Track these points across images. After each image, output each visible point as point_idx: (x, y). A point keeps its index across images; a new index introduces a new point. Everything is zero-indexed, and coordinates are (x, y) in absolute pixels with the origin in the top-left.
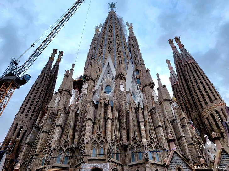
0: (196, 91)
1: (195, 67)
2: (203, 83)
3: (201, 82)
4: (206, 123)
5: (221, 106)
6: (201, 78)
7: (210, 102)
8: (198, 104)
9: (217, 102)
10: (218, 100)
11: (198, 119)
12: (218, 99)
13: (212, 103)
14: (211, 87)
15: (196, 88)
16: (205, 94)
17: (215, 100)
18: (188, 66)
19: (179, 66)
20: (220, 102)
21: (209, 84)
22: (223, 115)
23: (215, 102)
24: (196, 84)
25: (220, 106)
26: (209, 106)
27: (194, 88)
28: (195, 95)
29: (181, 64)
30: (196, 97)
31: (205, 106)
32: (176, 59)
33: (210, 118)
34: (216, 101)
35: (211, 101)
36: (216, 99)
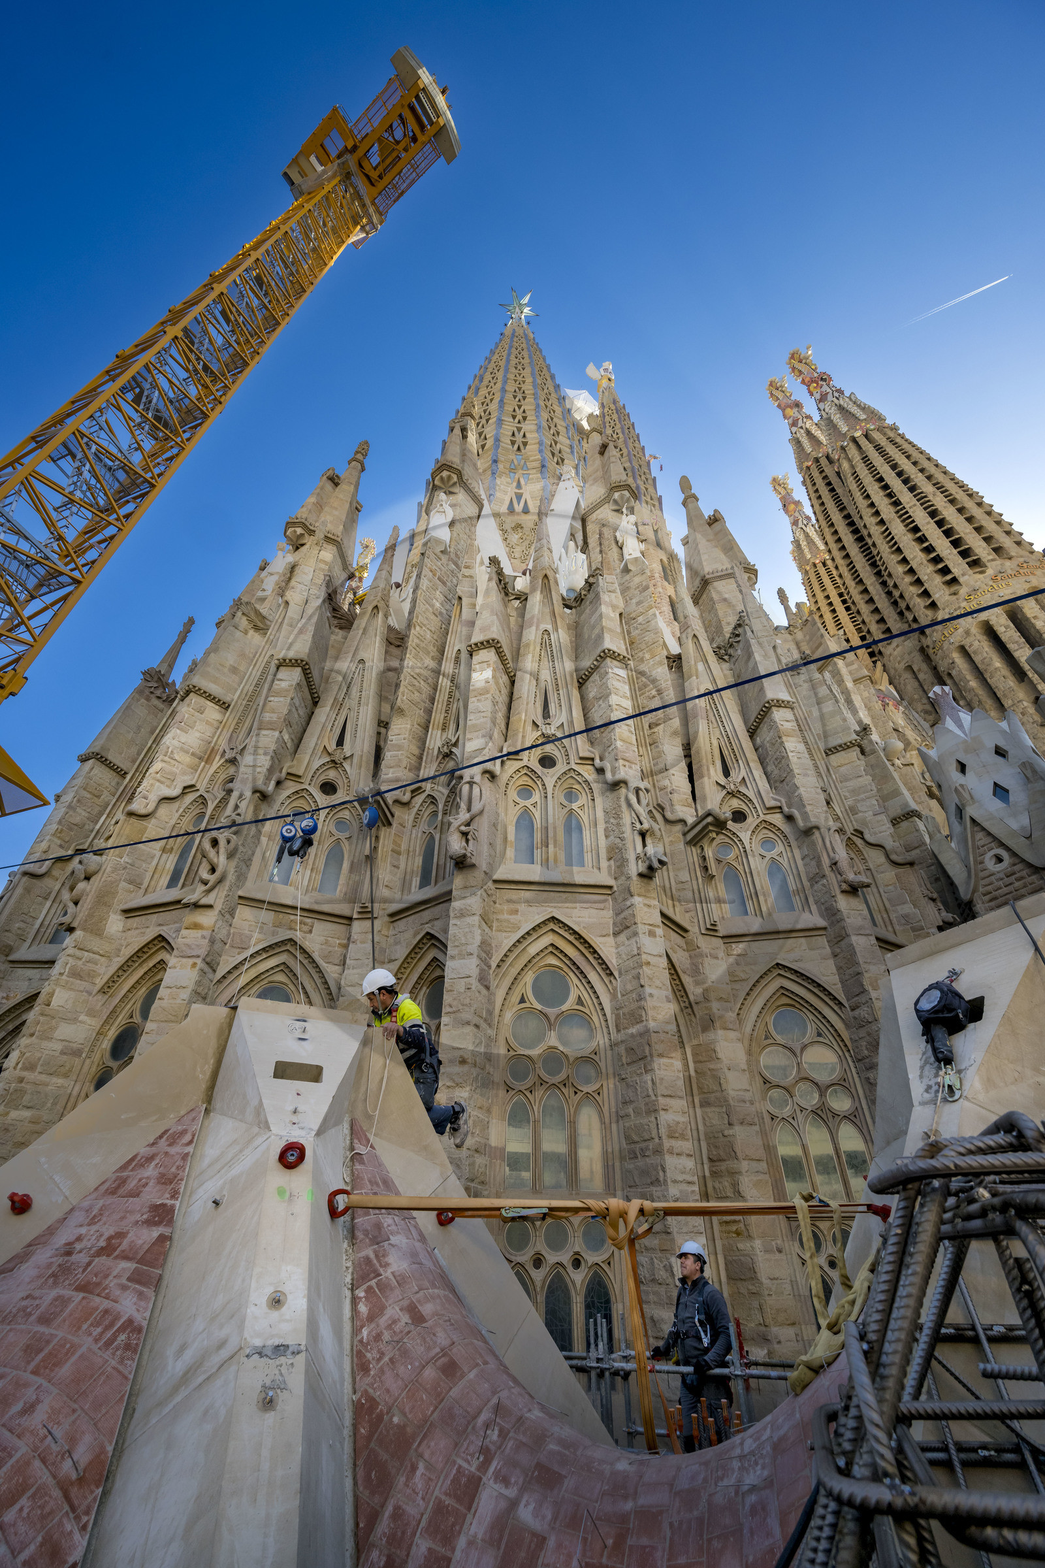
0: (896, 543)
1: (883, 442)
2: (931, 497)
3: (922, 499)
4: (954, 673)
5: (1027, 578)
6: (919, 479)
7: (971, 572)
8: (911, 598)
9: (1008, 563)
10: (1013, 554)
11: (919, 670)
12: (1013, 550)
13: (984, 572)
14: (969, 504)
15: (898, 529)
16: (943, 546)
17: (993, 555)
18: (853, 451)
19: (816, 474)
20: (1022, 560)
21: (960, 495)
24: (897, 512)
25: (1022, 579)
26: (963, 591)
27: (887, 534)
28: (891, 561)
29: (824, 462)
30: (901, 569)
31: (947, 597)
32: (803, 449)
33: (976, 643)
34: (999, 562)
35: (976, 564)
36: (998, 550)
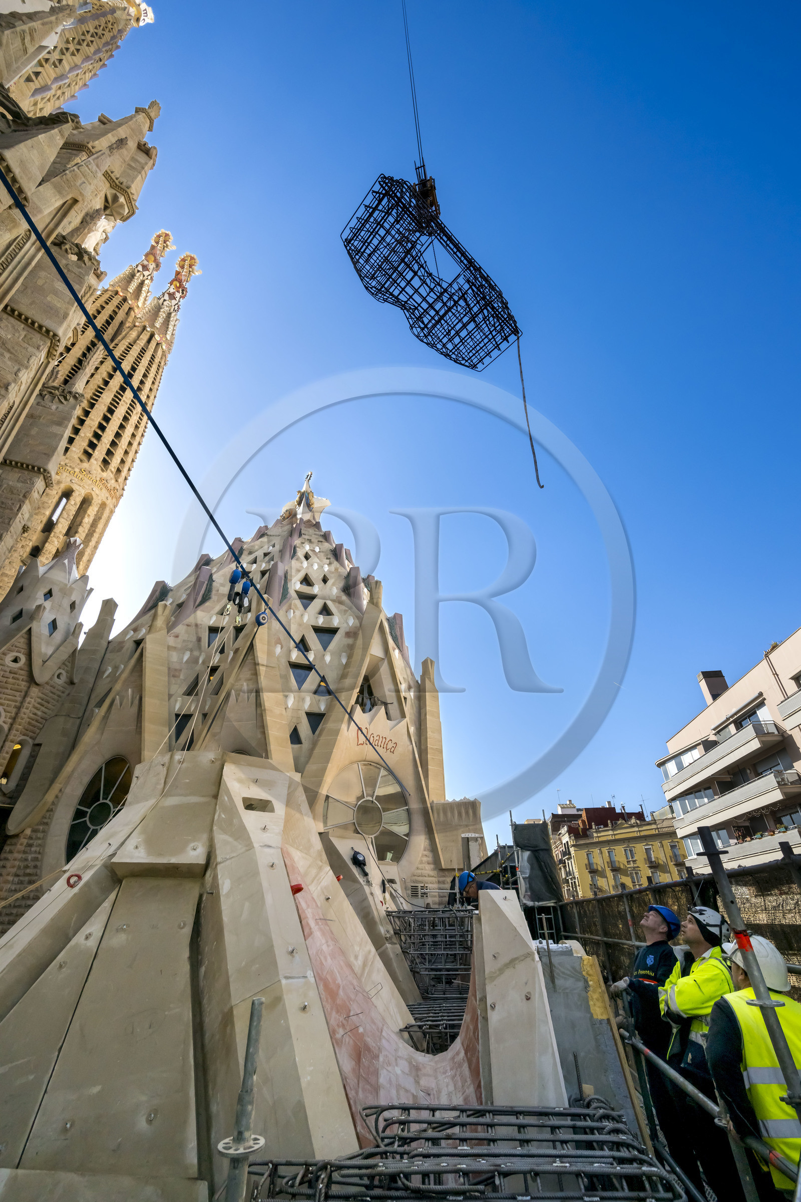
0: (97, 401)
9: (113, 481)
12: (121, 479)
13: (103, 470)
15: (107, 398)
16: (109, 435)
17: (114, 470)
20: (117, 487)
22: (92, 518)
23: (109, 475)
